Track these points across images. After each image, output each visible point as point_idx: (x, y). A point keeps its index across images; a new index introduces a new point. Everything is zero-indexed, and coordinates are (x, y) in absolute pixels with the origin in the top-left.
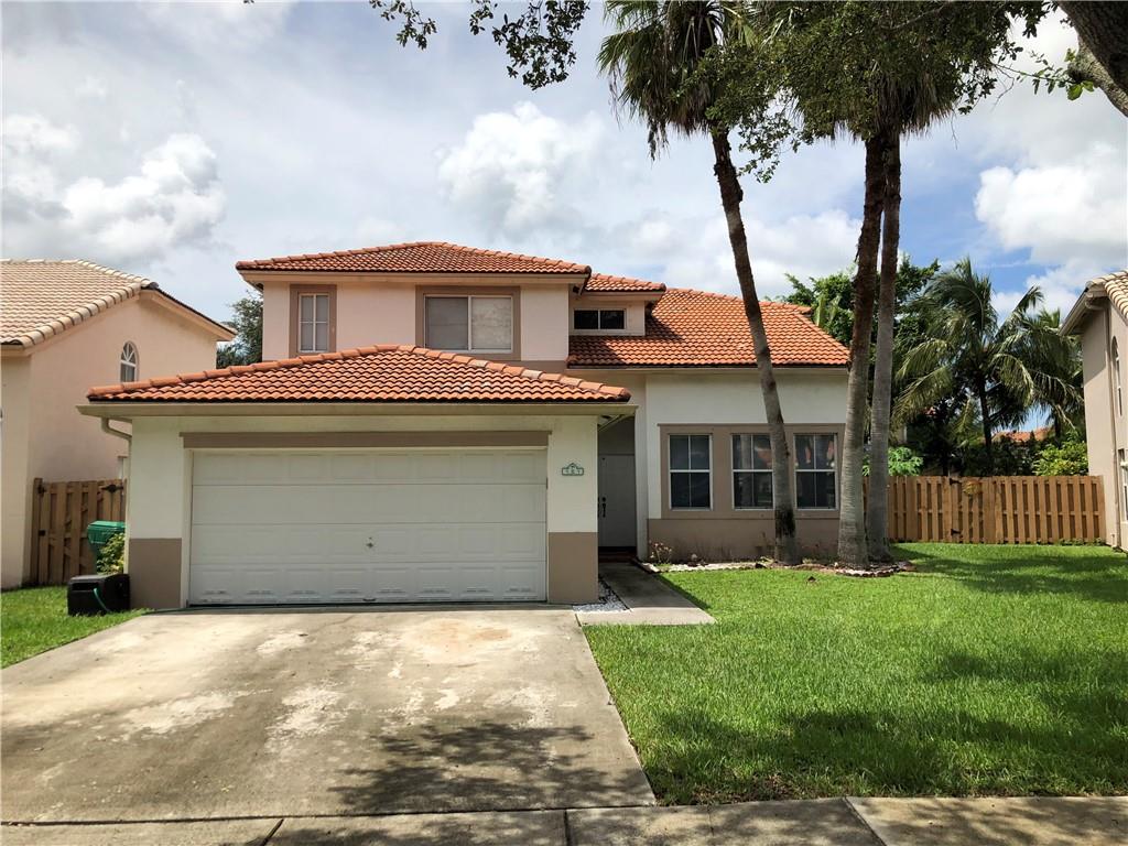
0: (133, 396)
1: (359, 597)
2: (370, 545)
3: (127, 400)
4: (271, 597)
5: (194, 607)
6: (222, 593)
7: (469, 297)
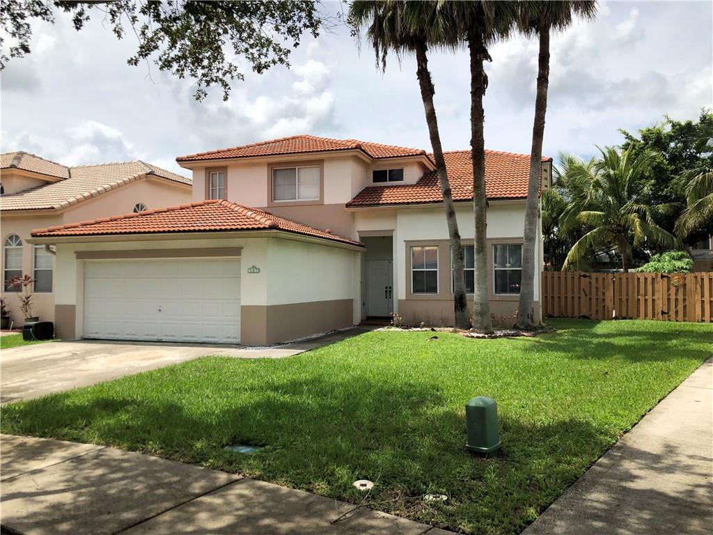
0: (52, 233)
1: (155, 338)
2: (160, 310)
3: (49, 236)
4: (117, 336)
5: (85, 340)
6: (97, 333)
7: (297, 168)
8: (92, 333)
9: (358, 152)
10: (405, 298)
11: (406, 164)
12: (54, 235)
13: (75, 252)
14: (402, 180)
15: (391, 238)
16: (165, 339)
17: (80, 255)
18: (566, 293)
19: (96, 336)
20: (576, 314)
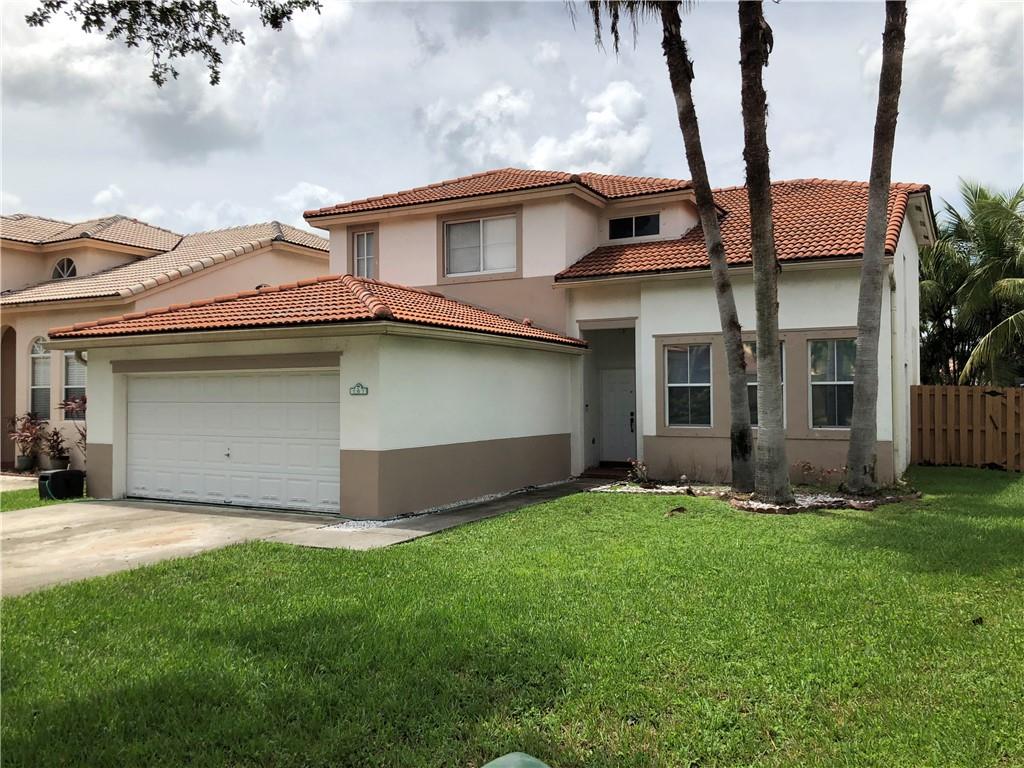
1: (220, 499)
2: (228, 455)
6: (144, 489)
7: (481, 220)
8: (137, 488)
9: (576, 190)
10: (654, 433)
11: (665, 206)
12: (82, 336)
13: (111, 362)
14: (658, 233)
15: (632, 331)
16: (235, 501)
17: (119, 366)
18: (958, 422)
19: (143, 493)
20: (977, 461)
